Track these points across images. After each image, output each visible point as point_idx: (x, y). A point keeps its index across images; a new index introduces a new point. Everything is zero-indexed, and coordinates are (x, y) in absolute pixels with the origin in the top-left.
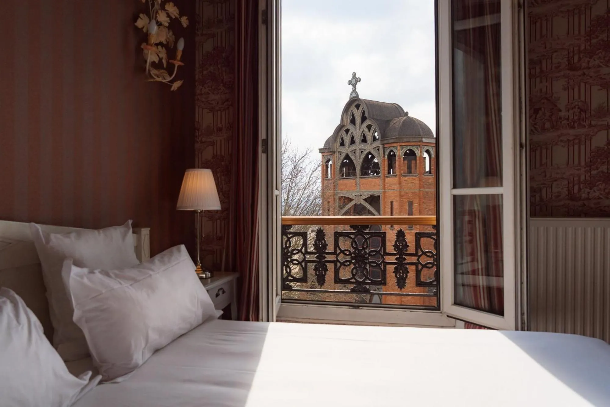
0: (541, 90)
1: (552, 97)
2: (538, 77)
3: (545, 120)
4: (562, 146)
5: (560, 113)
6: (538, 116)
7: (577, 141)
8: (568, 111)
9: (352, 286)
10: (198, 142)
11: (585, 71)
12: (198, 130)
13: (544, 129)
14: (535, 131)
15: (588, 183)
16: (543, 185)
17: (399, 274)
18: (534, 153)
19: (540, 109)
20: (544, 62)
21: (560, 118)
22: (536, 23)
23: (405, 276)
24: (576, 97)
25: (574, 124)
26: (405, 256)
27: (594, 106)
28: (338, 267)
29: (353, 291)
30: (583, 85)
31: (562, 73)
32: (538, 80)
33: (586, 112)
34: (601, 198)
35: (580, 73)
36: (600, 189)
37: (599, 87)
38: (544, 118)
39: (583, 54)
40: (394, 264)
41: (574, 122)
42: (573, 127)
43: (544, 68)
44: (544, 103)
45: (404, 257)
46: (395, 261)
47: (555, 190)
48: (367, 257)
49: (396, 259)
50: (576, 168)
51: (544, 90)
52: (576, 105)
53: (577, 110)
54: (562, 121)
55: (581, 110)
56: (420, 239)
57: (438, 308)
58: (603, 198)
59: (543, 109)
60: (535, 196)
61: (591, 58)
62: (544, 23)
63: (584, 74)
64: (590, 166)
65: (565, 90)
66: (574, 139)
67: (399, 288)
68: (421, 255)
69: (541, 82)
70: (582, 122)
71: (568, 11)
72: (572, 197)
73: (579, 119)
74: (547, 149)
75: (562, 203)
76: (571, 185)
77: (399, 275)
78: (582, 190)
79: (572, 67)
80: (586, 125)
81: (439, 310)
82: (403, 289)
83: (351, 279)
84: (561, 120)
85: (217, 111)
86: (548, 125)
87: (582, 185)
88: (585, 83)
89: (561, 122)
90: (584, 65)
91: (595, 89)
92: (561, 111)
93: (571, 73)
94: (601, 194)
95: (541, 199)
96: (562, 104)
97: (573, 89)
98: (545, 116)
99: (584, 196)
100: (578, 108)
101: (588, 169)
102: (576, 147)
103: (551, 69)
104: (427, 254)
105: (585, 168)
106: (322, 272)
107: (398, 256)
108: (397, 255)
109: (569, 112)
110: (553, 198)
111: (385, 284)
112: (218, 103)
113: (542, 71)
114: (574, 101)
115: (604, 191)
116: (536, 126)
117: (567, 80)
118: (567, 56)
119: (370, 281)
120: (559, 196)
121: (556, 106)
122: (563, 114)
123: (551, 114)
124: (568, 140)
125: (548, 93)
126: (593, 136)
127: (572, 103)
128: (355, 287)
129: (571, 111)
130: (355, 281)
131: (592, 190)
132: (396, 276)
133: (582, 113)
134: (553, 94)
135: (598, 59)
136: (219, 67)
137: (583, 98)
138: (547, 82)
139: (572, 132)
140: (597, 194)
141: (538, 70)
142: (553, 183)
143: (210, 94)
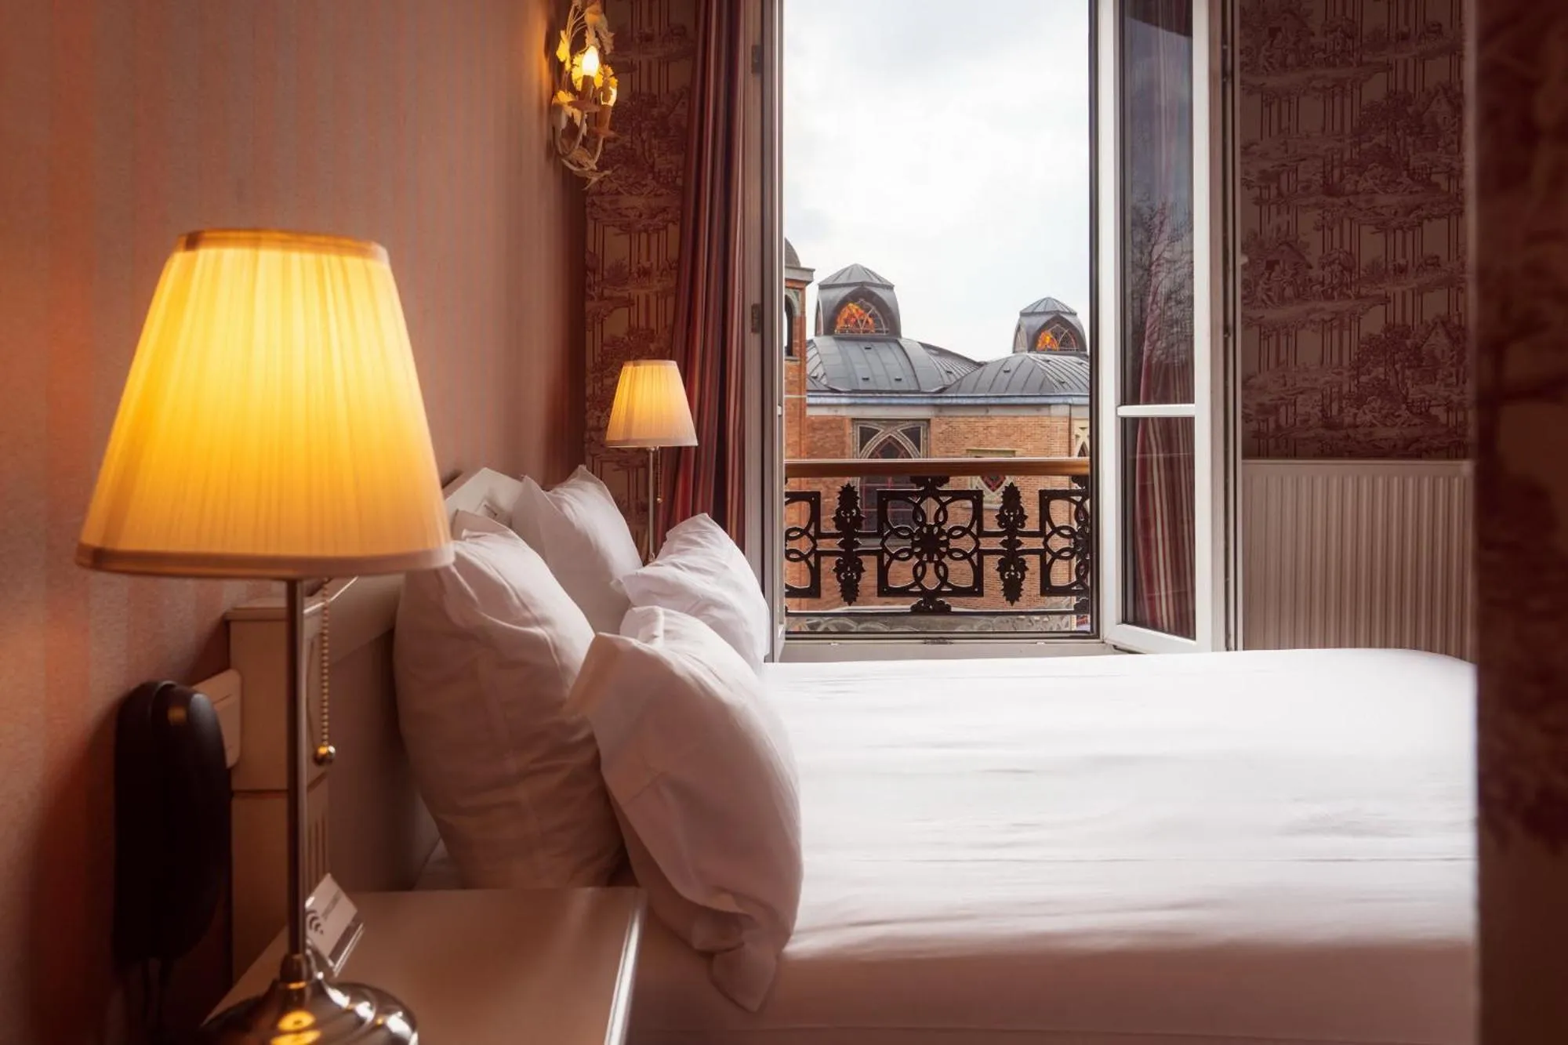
0: (1279, 229)
1: (1296, 241)
2: (1273, 203)
3: (1285, 283)
4: (1313, 331)
5: (1310, 271)
6: (1273, 274)
7: (1336, 323)
8: (1323, 268)
9: (915, 601)
10: (592, 298)
11: (1352, 199)
12: (594, 272)
13: (1283, 300)
14: (1269, 303)
15: (1354, 397)
16: (1282, 401)
17: (1007, 573)
18: (1266, 342)
19: (1277, 262)
20: (1284, 177)
21: (1310, 280)
22: (1271, 104)
23: (1019, 577)
24: (1337, 245)
25: (1332, 292)
26: (1020, 536)
27: (1365, 260)
28: (885, 563)
29: (916, 610)
30: (1346, 223)
31: (1313, 200)
32: (1274, 208)
33: (1351, 273)
34: (1375, 425)
35: (1342, 201)
36: (1374, 408)
37: (1373, 229)
38: (1282, 280)
39: (1348, 168)
40: (998, 554)
41: (1333, 289)
42: (1331, 298)
43: (1284, 187)
44: (1283, 251)
45: (1017, 538)
46: (1001, 548)
47: (1300, 410)
48: (945, 541)
49: (1002, 543)
50: (1336, 371)
51: (1284, 228)
52: (1336, 259)
53: (1336, 267)
54: (1314, 285)
55: (1345, 268)
56: (1049, 501)
57: (1095, 633)
58: (1377, 423)
59: (1281, 263)
60: (1267, 419)
61: (1360, 175)
62: (1285, 106)
63: (1349, 204)
64: (1358, 368)
65: (1318, 230)
66: (1332, 320)
67: (1007, 600)
68: (1051, 534)
69: (1279, 213)
70: (1345, 289)
71: (1325, 88)
72: (1329, 424)
73: (1341, 284)
74: (1288, 335)
75: (1312, 434)
76: (1327, 401)
77: (1008, 575)
78: (1346, 411)
79: (1330, 190)
80: (1352, 294)
81: (1097, 636)
82: (1016, 603)
83: (912, 586)
84: (1311, 284)
85: (640, 232)
86: (1289, 292)
87: (1344, 402)
88: (1351, 219)
89: (1311, 288)
90: (1349, 187)
91: (1366, 230)
92: (1310, 267)
93: (1330, 200)
94: (1375, 417)
95: (1278, 427)
96: (1314, 255)
97: (1332, 230)
98: (1284, 275)
99: (1348, 420)
100: (1340, 264)
101: (1355, 373)
102: (1336, 333)
103: (1296, 191)
104: (1062, 531)
105: (1350, 370)
106: (852, 574)
107: (1006, 538)
108: (1003, 536)
109: (1323, 270)
110: (1298, 423)
111: (980, 594)
112: (640, 216)
113: (1280, 194)
114: (1332, 252)
115: (1380, 412)
116: (1269, 293)
117: (1321, 211)
118: (1321, 170)
119: (950, 590)
120: (1306, 421)
121: (1303, 258)
122: (1316, 273)
123: (1294, 272)
124: (1323, 320)
125: (1291, 234)
126: (1362, 314)
127: (1330, 255)
128: (919, 603)
129: (1328, 269)
130: (919, 590)
131: (1361, 411)
132: (1002, 577)
133: (1345, 272)
134: (1298, 237)
135: (1371, 179)
136: (644, 138)
137: (1347, 248)
138: (1288, 213)
139: (1329, 306)
140: (1368, 417)
141: (1274, 192)
142: (1297, 398)
143: (622, 194)
